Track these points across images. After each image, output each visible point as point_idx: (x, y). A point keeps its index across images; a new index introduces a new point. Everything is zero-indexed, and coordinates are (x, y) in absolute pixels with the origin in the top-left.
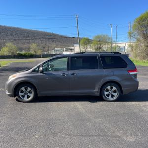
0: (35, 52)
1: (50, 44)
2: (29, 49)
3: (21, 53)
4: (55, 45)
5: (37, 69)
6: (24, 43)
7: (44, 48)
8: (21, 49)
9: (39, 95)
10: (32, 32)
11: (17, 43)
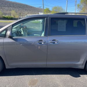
0: (14, 16)
1: (24, 12)
2: (10, 14)
3: (5, 16)
4: (27, 13)
5: (4, 33)
6: (7, 10)
7: (20, 14)
8: (6, 14)
9: (7, 67)
10: (13, 3)
11: (3, 10)
